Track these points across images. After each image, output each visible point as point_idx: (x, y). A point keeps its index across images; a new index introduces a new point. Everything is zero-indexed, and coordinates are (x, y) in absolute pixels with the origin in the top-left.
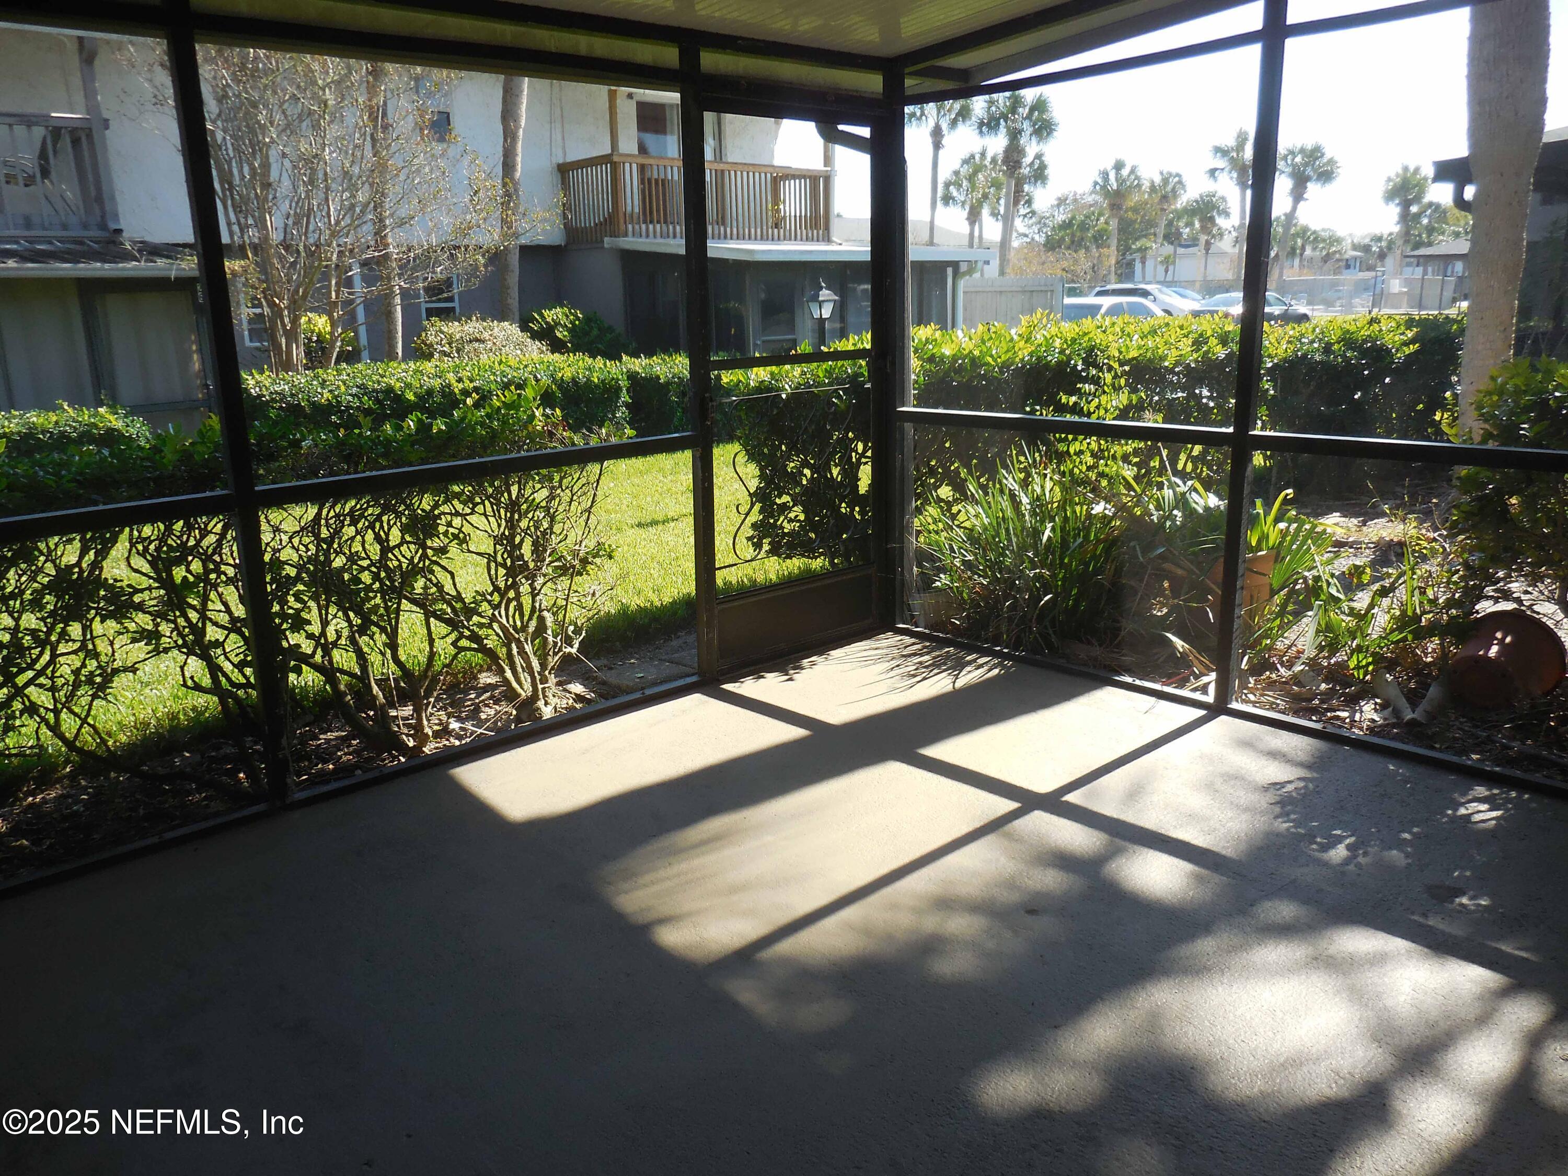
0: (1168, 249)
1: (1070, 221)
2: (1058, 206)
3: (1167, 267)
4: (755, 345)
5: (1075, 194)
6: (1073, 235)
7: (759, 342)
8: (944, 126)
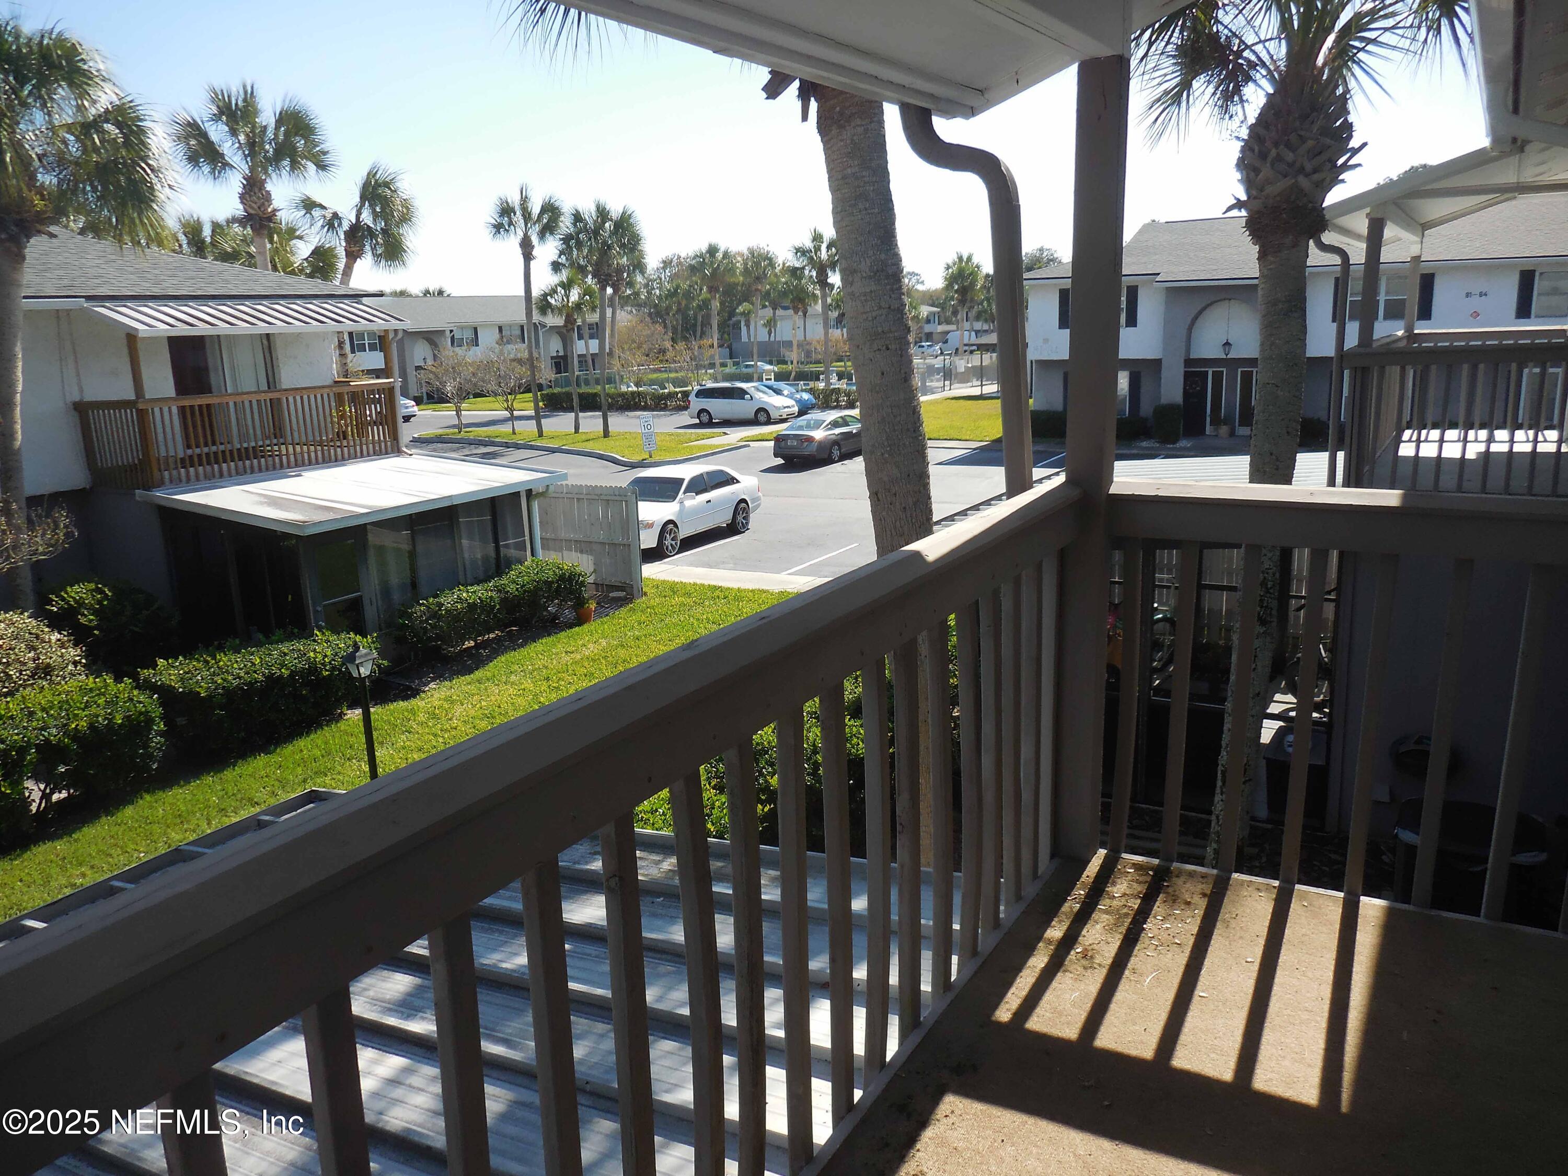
0: (768, 312)
1: (676, 290)
2: (664, 268)
3: (770, 330)
4: (316, 612)
5: (679, 257)
6: (679, 304)
7: (319, 609)
8: (534, 239)
